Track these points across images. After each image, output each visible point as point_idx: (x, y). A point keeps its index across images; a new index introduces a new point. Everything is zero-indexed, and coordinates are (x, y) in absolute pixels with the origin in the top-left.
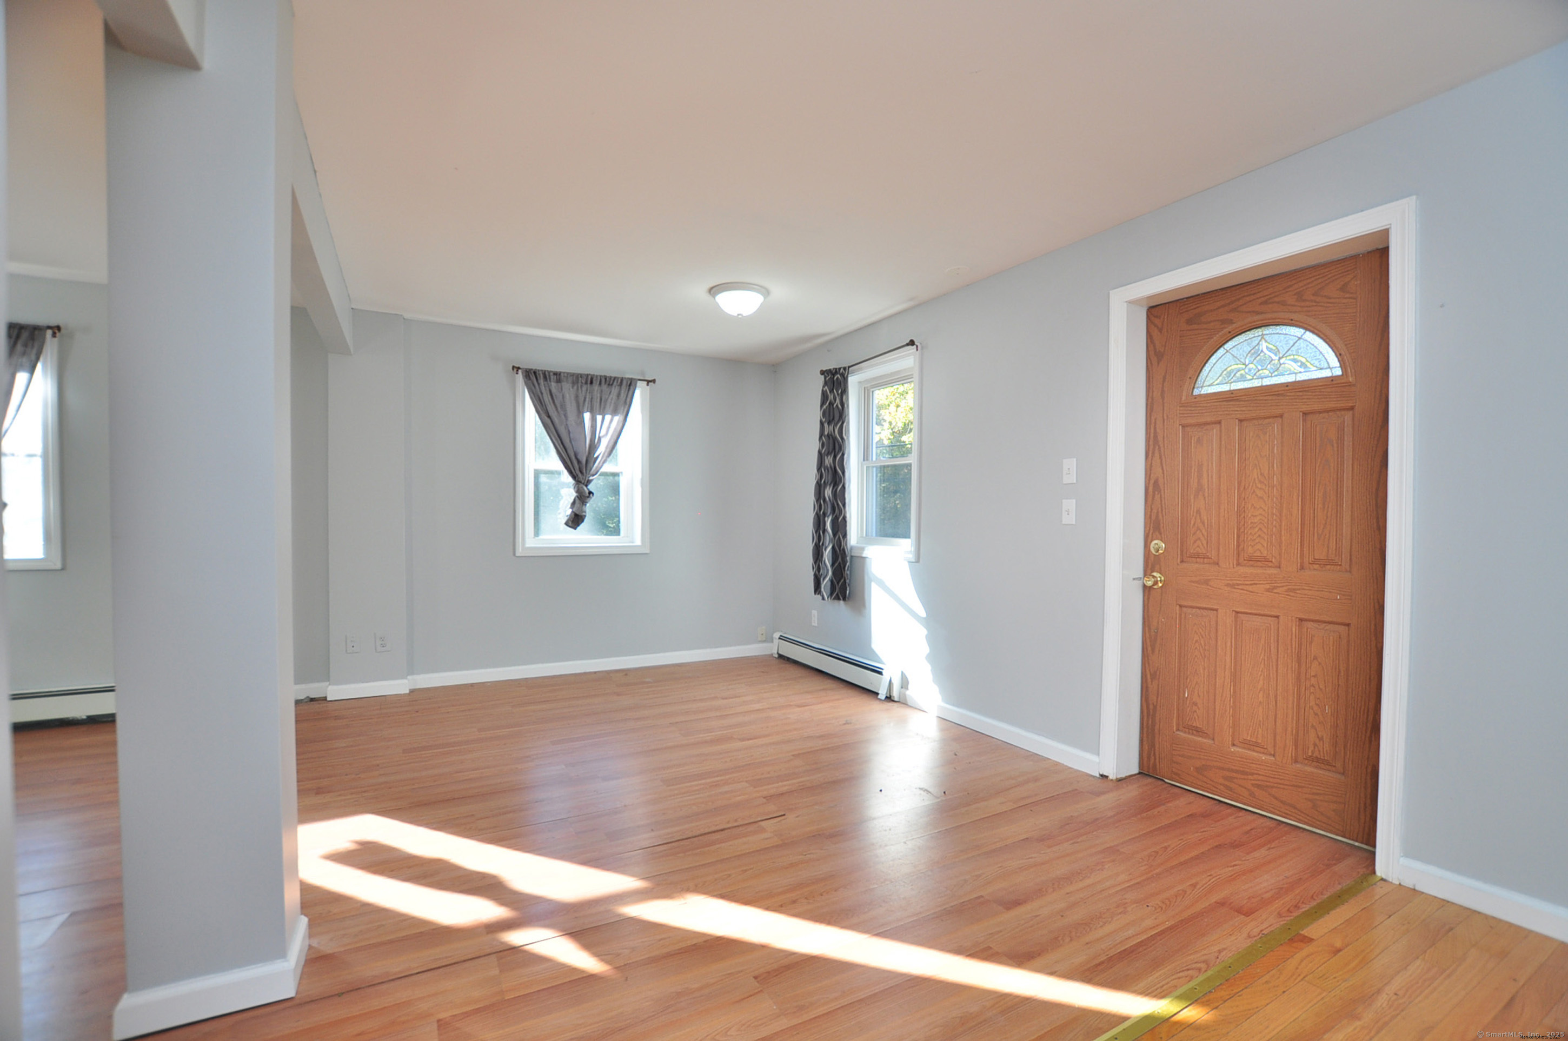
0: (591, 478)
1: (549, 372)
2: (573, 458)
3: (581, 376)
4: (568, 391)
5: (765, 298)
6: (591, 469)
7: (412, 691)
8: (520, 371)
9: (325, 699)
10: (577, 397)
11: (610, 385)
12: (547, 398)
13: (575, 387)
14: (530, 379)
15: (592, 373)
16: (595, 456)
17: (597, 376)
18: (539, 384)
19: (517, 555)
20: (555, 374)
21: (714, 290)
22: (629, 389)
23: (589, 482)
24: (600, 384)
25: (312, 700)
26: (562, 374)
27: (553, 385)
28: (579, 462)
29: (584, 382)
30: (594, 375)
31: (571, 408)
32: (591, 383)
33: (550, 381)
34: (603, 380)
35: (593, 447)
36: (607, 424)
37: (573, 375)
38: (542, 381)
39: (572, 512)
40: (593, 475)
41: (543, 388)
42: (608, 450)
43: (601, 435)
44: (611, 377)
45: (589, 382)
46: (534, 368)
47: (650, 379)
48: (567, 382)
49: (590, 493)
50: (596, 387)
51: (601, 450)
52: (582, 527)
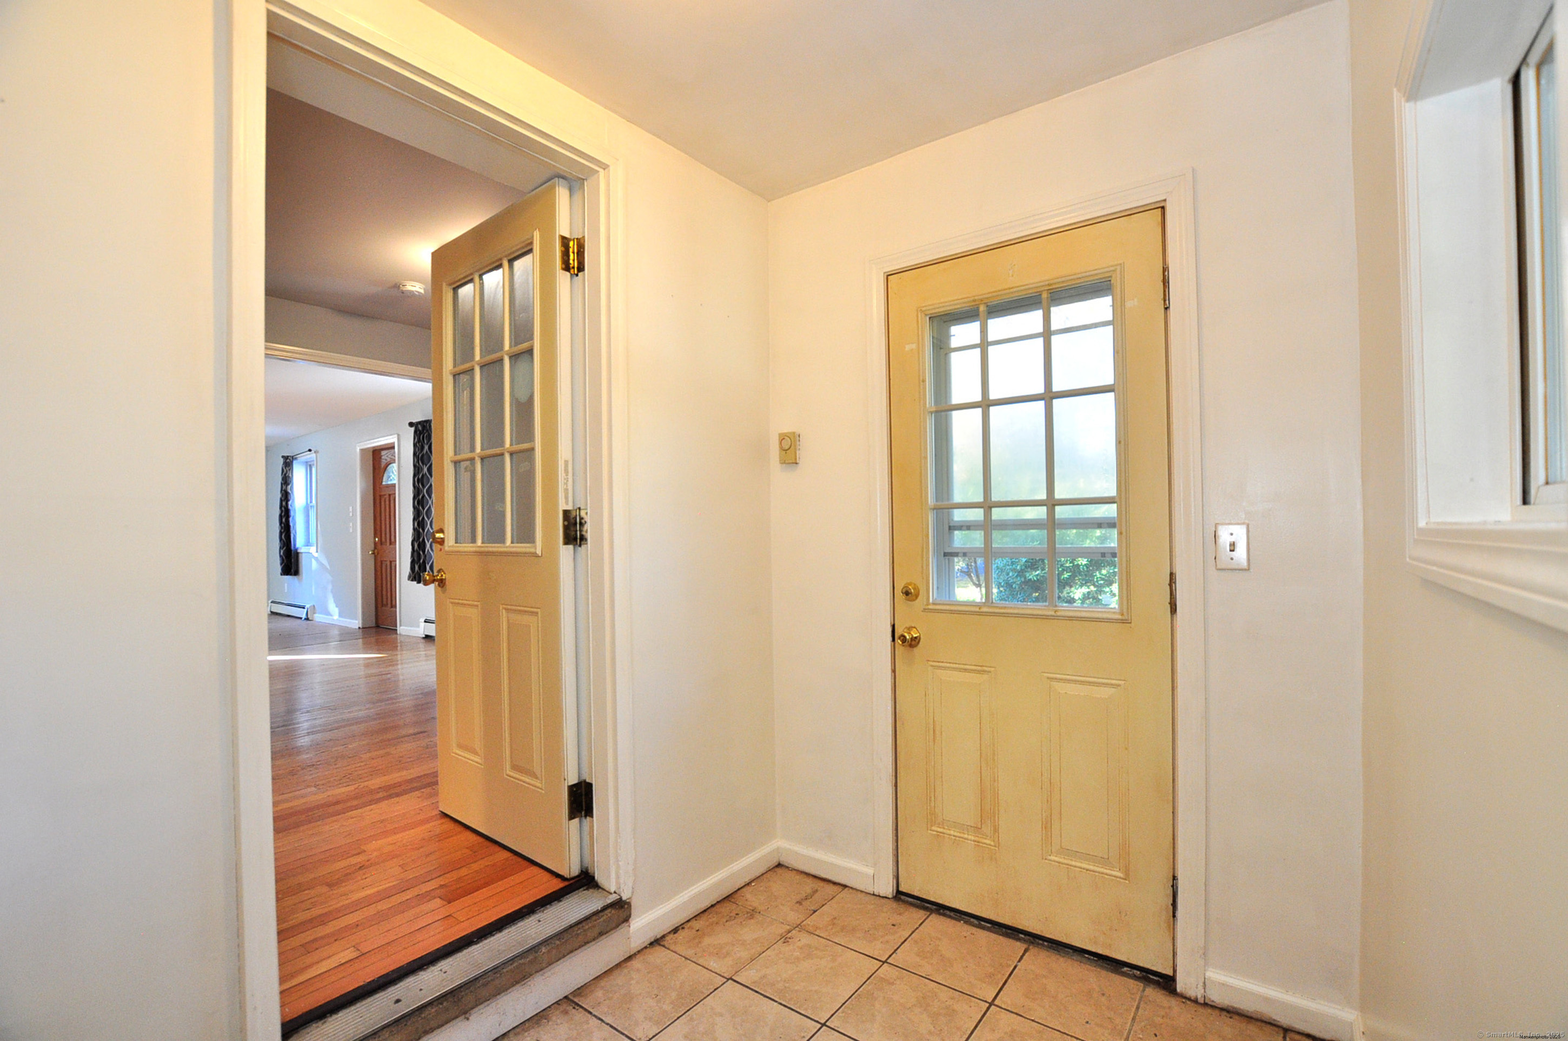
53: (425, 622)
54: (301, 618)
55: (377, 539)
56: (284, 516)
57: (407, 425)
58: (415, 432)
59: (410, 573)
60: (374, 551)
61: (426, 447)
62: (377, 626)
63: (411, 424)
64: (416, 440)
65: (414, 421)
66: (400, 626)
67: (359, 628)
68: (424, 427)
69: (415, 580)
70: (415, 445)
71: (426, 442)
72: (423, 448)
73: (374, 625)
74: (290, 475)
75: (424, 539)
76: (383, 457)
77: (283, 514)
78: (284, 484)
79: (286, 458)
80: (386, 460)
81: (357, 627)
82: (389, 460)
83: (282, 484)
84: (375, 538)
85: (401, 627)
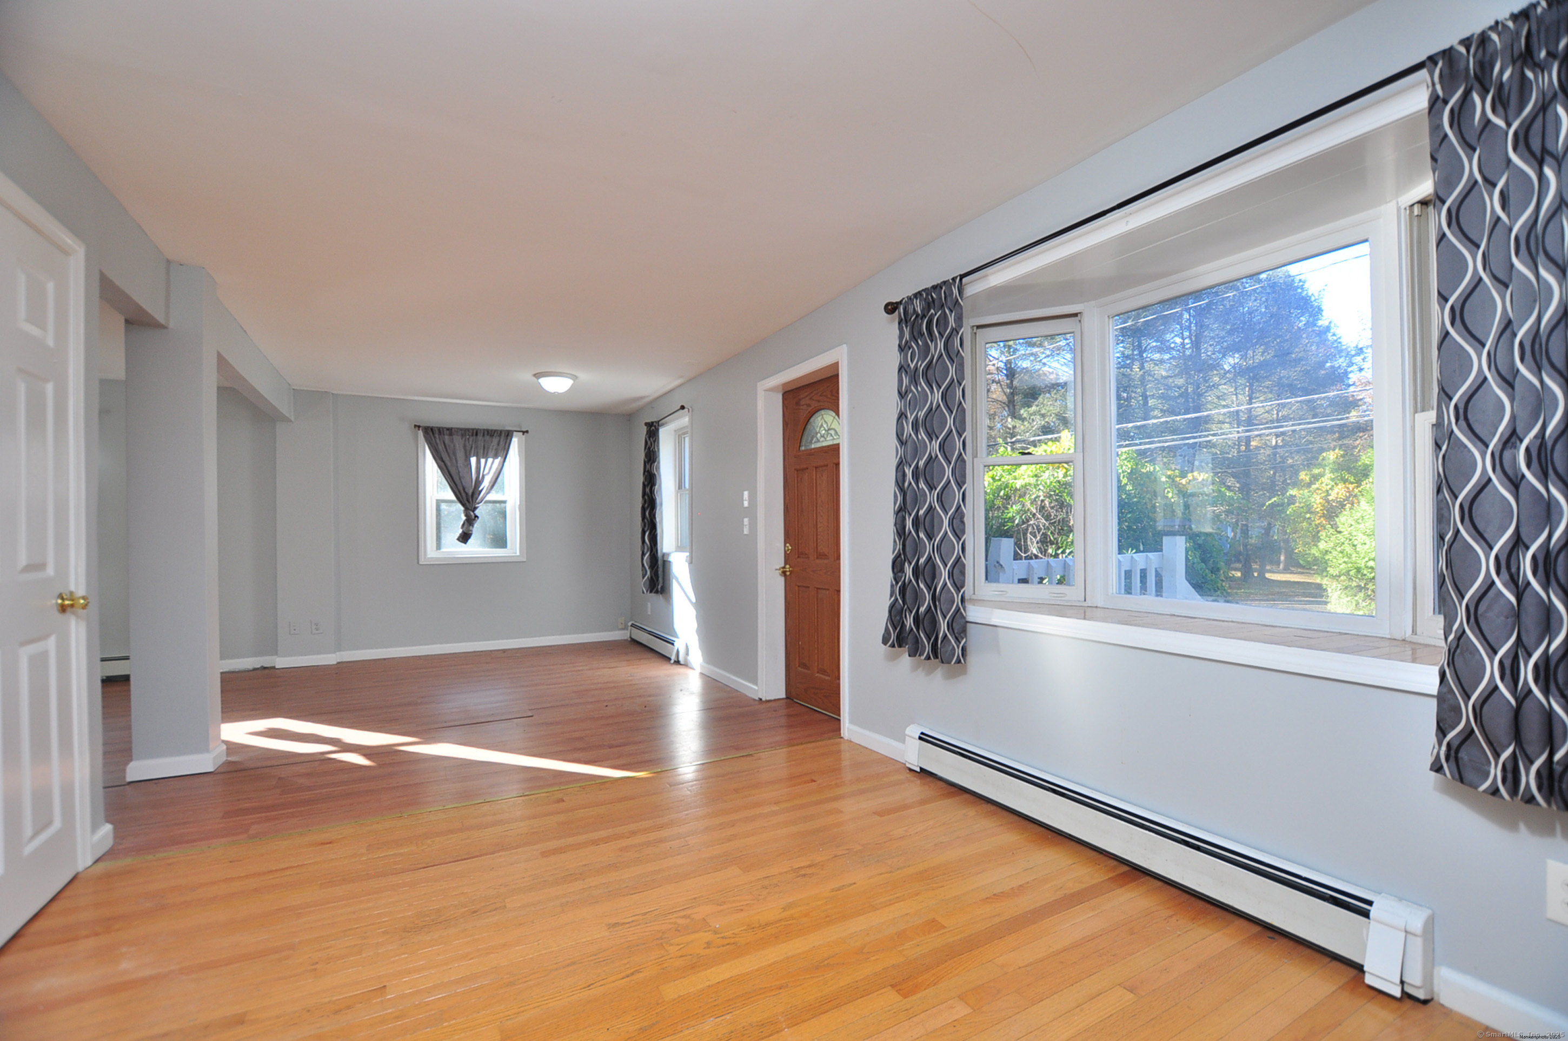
0: (477, 506)
1: (443, 428)
2: (462, 491)
3: (468, 430)
4: (458, 441)
5: (574, 381)
6: (477, 499)
7: (339, 663)
8: (421, 429)
9: (274, 668)
10: (465, 446)
11: (492, 436)
12: (441, 447)
13: (464, 439)
14: (428, 434)
15: (477, 428)
16: (480, 489)
17: (481, 430)
18: (435, 437)
19: (421, 563)
20: (448, 429)
21: (538, 375)
22: (507, 439)
23: (475, 508)
24: (484, 435)
25: (265, 668)
26: (453, 430)
27: (446, 437)
28: (467, 494)
29: (470, 434)
30: (478, 429)
31: (460, 454)
32: (477, 435)
33: (444, 435)
34: (486, 433)
35: (479, 482)
36: (490, 466)
37: (461, 429)
38: (437, 436)
39: (463, 532)
40: (479, 503)
41: (438, 441)
42: (491, 484)
43: (485, 473)
44: (492, 430)
45: (475, 434)
46: (431, 425)
47: (524, 430)
48: (457, 435)
49: (476, 516)
50: (480, 437)
51: (486, 484)
52: (470, 541)
53: (920, 738)
56: (648, 507)
62: (789, 699)
63: (890, 308)
65: (897, 300)
70: (902, 349)
74: (656, 450)
76: (802, 402)
77: (646, 505)
78: (648, 462)
79: (649, 425)
83: (645, 462)
84: (785, 544)
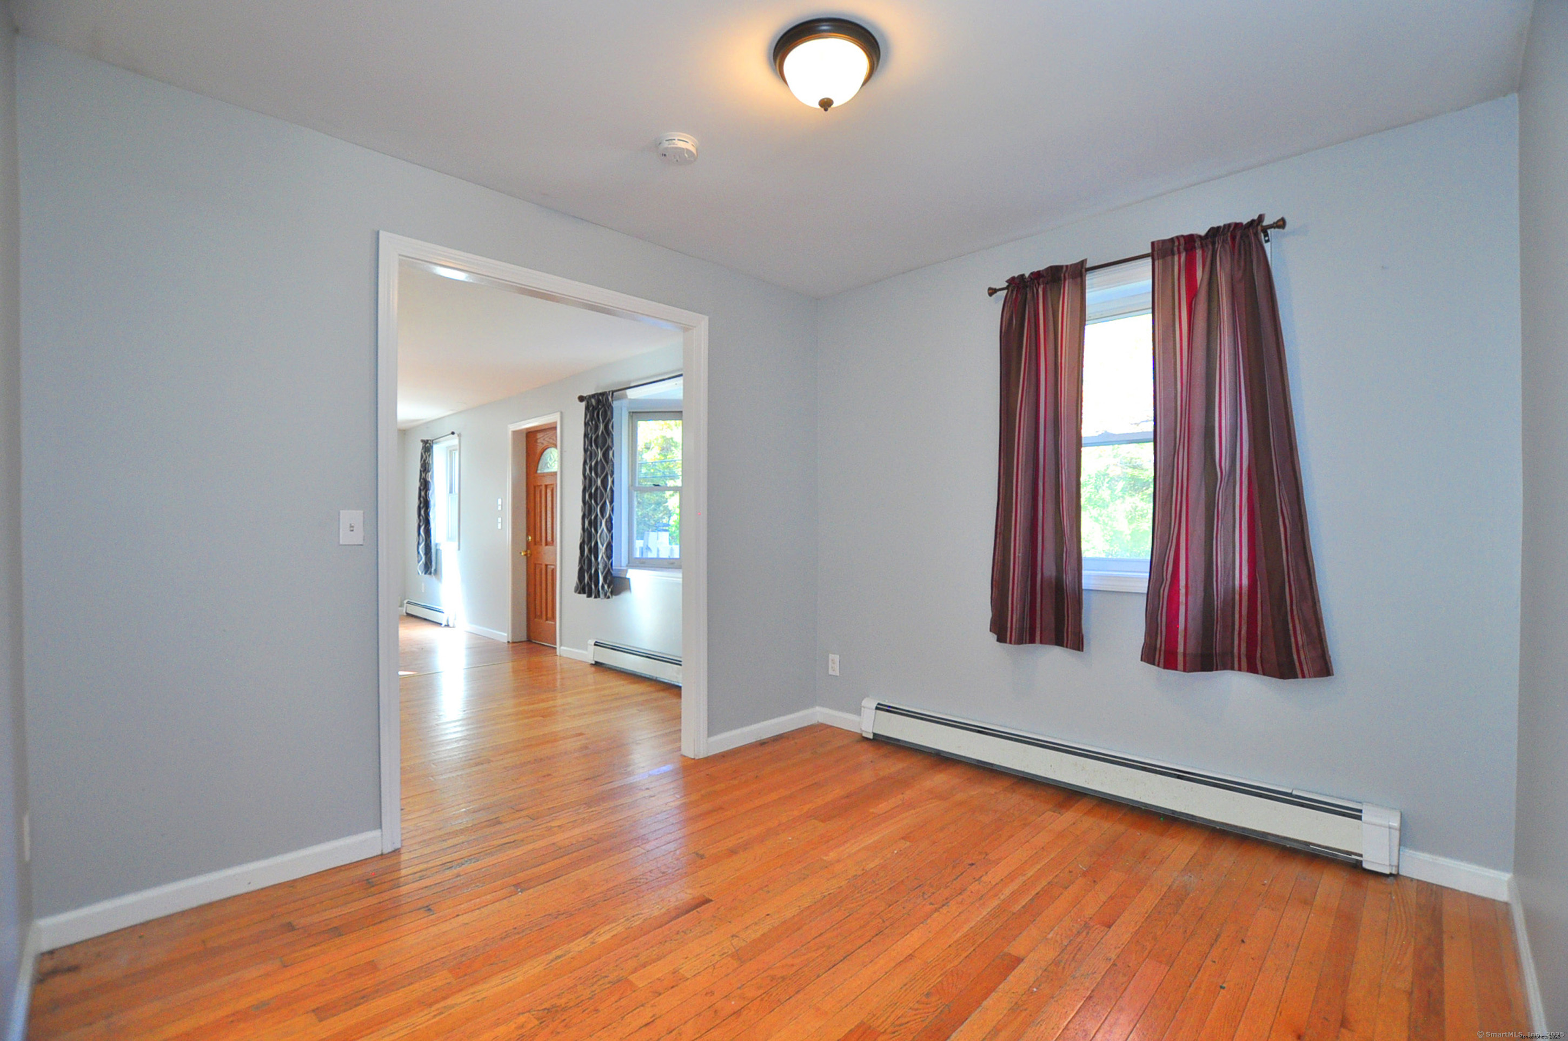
53: (595, 645)
54: (441, 624)
55: (530, 538)
56: (423, 507)
57: (577, 400)
58: (587, 408)
59: (577, 584)
60: (526, 551)
61: (602, 427)
62: (529, 640)
63: (581, 399)
64: (588, 417)
65: (585, 395)
66: (561, 645)
67: (509, 642)
68: (599, 402)
69: (584, 593)
70: (586, 424)
71: (601, 420)
72: (597, 428)
73: (525, 639)
74: (431, 462)
75: (596, 543)
76: (539, 441)
77: (422, 505)
78: (424, 471)
79: (425, 442)
80: (542, 444)
81: (506, 641)
82: (546, 443)
83: (421, 471)
84: (527, 536)
85: (562, 648)
